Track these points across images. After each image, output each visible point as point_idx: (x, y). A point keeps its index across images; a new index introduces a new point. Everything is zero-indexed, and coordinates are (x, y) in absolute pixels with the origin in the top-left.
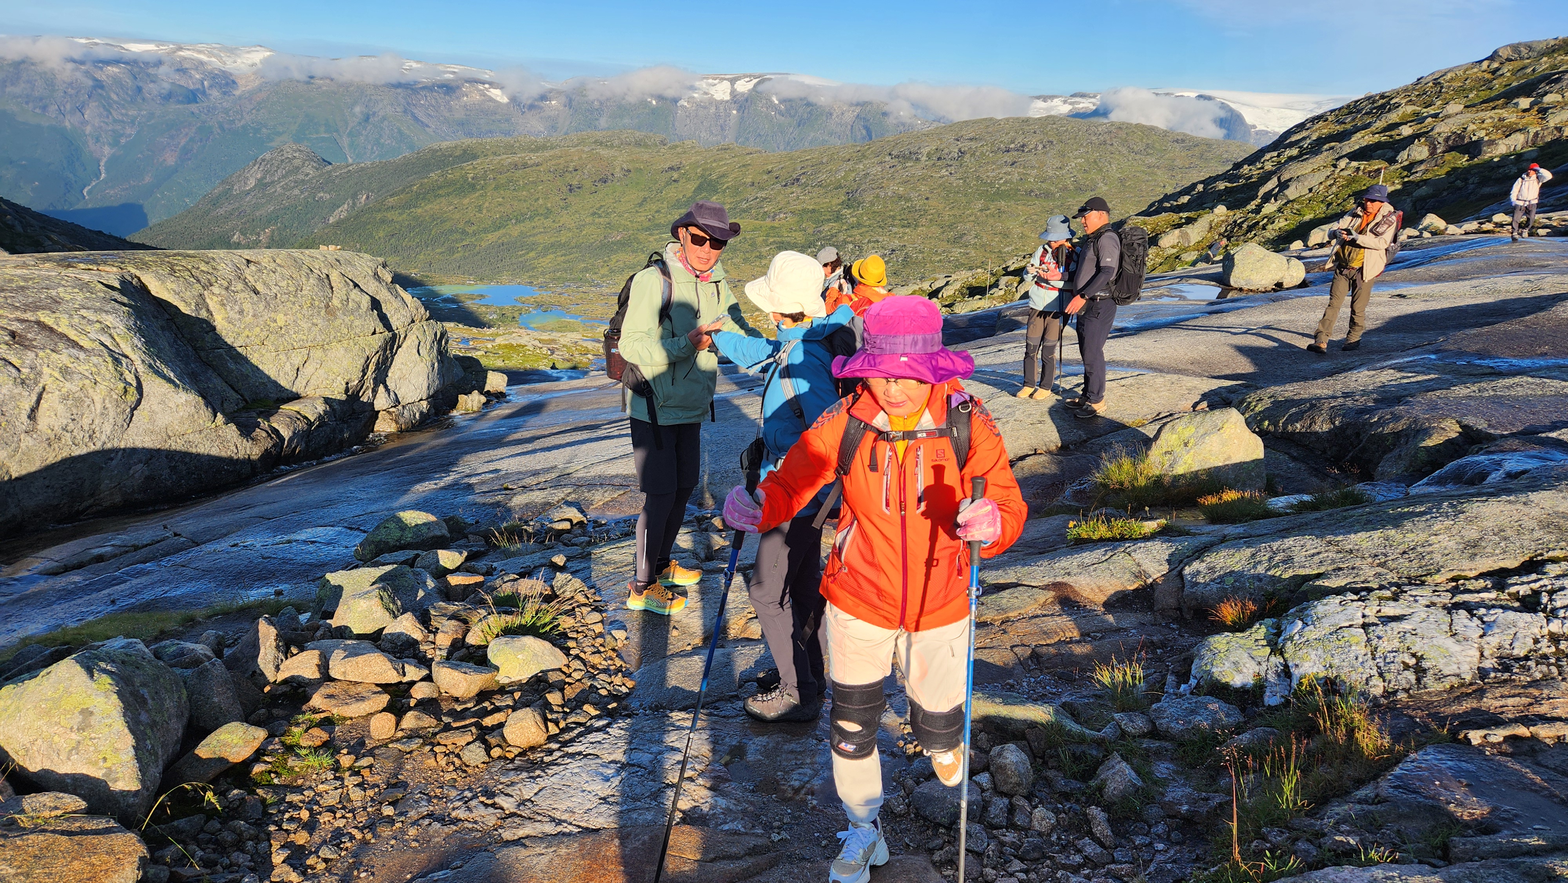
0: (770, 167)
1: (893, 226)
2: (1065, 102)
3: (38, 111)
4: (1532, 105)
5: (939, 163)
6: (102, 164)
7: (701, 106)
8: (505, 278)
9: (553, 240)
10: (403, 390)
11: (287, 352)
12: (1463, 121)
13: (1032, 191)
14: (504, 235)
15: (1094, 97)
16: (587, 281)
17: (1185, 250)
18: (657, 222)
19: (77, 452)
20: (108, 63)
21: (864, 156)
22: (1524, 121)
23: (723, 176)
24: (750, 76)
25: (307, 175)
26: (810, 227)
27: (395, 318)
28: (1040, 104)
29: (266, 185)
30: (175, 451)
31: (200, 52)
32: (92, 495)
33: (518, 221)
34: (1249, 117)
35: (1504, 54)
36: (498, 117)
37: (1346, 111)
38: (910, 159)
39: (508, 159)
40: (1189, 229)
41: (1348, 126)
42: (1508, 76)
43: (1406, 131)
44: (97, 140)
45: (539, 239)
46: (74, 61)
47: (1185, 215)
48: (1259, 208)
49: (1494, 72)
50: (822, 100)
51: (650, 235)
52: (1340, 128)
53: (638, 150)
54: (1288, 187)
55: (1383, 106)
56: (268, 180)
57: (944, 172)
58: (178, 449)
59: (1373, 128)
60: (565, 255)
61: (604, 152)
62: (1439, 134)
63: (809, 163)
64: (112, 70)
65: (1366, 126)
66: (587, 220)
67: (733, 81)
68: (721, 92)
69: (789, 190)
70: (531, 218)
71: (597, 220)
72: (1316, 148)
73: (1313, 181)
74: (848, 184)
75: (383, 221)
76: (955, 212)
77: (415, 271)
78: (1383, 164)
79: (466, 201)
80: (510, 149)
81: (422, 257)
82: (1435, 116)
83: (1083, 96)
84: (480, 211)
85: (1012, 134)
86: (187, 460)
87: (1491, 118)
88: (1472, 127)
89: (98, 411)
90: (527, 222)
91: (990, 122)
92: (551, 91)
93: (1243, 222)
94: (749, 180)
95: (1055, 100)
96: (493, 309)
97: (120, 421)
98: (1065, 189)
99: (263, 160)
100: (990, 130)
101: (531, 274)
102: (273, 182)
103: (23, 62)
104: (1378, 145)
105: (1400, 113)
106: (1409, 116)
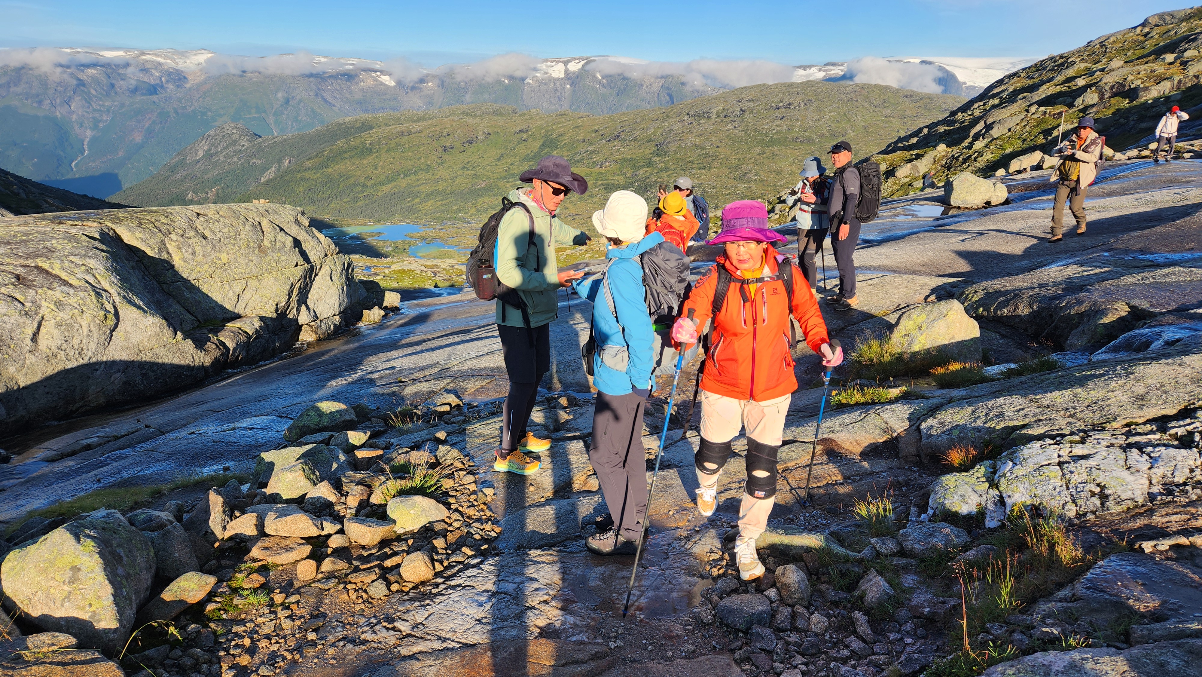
0: (596, 127)
1: (692, 168)
2: (820, 70)
3: (35, 105)
4: (1176, 59)
5: (726, 119)
6: (85, 143)
7: (543, 83)
8: (397, 219)
9: (432, 189)
10: (320, 308)
11: (229, 282)
12: (1124, 73)
13: (797, 138)
14: (395, 187)
15: (842, 65)
16: (460, 219)
17: (916, 179)
18: (511, 172)
19: (70, 365)
20: (87, 66)
21: (668, 116)
22: (1170, 71)
23: (561, 135)
24: (579, 59)
25: (243, 146)
26: (629, 172)
27: (312, 253)
28: (801, 72)
29: (212, 155)
30: (145, 362)
31: (157, 56)
32: (83, 398)
33: (405, 175)
34: (961, 76)
35: (1153, 21)
36: (388, 97)
37: (1034, 69)
38: (703, 117)
39: (396, 129)
40: (918, 163)
41: (1037, 81)
42: (1157, 38)
43: (1081, 82)
44: (81, 125)
45: (422, 188)
46: (61, 66)
47: (914, 152)
48: (970, 147)
49: (1145, 35)
50: (635, 75)
51: (508, 182)
52: (1030, 82)
53: (495, 118)
54: (992, 128)
55: (1062, 64)
56: (213, 151)
57: (729, 126)
58: (148, 360)
59: (1055, 81)
60: (442, 200)
61: (469, 121)
62: (1106, 84)
63: (627, 123)
64: (91, 71)
65: (1050, 80)
66: (458, 173)
67: (566, 63)
68: (558, 71)
69: (611, 144)
70: (415, 173)
71: (466, 172)
72: (1013, 97)
73: (1011, 123)
74: (656, 138)
75: (302, 179)
76: (740, 156)
77: (328, 216)
78: (1064, 108)
79: (365, 162)
80: (398, 121)
81: (333, 205)
82: (1102, 70)
83: (833, 64)
84: (376, 169)
85: (781, 95)
86: (155, 368)
87: (1145, 70)
88: (1130, 78)
89: (85, 334)
90: (413, 176)
91: (764, 87)
92: (428, 75)
93: (959, 156)
94: (581, 138)
95: (813, 69)
96: (389, 243)
97: (102, 341)
98: (822, 136)
99: (209, 136)
100: (764, 93)
101: (416, 215)
102: (217, 152)
103: (23, 68)
104: (1060, 94)
105: (1076, 69)
106: (1083, 71)
